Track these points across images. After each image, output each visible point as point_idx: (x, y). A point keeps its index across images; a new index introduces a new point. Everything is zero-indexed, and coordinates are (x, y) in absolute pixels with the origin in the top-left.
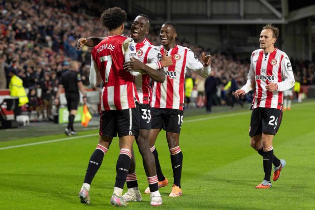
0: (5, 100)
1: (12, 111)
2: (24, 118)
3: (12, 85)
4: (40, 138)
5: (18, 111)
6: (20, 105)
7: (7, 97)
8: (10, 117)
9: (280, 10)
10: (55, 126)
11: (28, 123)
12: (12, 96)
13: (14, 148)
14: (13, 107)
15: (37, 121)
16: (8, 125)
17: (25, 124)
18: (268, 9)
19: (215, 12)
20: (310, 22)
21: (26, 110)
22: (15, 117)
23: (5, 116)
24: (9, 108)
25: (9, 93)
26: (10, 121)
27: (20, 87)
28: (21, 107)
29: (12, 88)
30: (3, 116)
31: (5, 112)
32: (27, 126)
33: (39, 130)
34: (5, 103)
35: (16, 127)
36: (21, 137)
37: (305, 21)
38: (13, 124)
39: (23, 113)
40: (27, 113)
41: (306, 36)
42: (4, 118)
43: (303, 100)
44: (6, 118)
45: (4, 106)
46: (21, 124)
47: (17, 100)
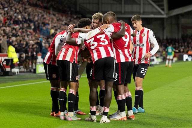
0: (5, 60)
1: (9, 66)
2: (16, 70)
3: (9, 51)
4: (25, 82)
5: (13, 66)
6: (14, 63)
7: (7, 58)
8: (8, 69)
9: (163, 10)
10: (34, 75)
11: (19, 73)
12: (9, 57)
13: (10, 87)
14: (10, 64)
15: (24, 72)
16: (7, 74)
17: (16, 74)
18: (157, 9)
19: (127, 10)
20: (180, 17)
21: (17, 65)
22: (11, 70)
23: (5, 69)
24: (7, 64)
25: (7, 56)
26: (8, 72)
27: (14, 52)
28: (14, 64)
29: (9, 53)
30: (4, 69)
31: (5, 66)
32: (18, 75)
33: (24, 77)
34: (5, 61)
35: (11, 75)
36: (14, 81)
37: (177, 16)
38: (10, 74)
39: (16, 67)
40: (18, 67)
41: (178, 25)
42: (5, 70)
43: (176, 61)
44: (6, 70)
45: (5, 63)
46: (14, 73)
47: (12, 60)
